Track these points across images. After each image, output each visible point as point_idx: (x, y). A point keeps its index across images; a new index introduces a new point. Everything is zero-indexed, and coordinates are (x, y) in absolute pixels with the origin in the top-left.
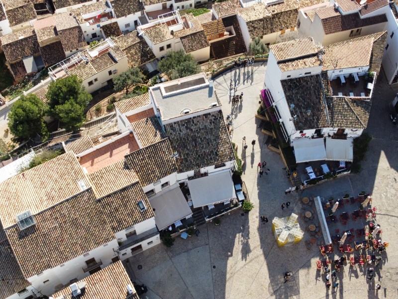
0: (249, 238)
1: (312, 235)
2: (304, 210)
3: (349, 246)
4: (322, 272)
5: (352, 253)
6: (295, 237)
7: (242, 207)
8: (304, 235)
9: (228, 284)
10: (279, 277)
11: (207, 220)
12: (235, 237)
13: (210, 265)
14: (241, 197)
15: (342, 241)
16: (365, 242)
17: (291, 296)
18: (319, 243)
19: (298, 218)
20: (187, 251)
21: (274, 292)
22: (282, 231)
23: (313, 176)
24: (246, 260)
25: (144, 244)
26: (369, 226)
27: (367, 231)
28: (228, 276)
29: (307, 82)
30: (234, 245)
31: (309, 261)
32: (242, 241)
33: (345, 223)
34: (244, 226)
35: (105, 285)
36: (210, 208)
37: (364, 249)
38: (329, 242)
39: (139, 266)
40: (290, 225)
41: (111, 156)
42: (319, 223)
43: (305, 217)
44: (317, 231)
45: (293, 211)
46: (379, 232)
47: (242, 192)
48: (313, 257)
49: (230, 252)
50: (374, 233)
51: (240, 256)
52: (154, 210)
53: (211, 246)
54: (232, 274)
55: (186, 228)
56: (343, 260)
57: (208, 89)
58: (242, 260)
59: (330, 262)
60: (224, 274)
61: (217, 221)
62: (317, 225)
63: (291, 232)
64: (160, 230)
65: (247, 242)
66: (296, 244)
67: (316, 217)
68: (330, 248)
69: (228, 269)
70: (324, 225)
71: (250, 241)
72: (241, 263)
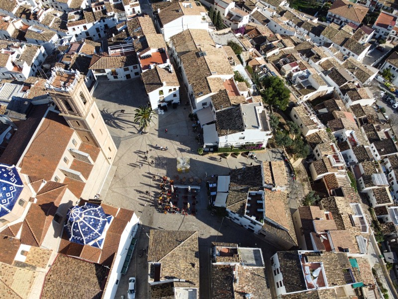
4: (162, 180)
10: (165, 161)
11: (199, 134)
12: (189, 147)
23: (211, 186)
29: (258, 179)
32: (186, 150)
34: (193, 152)
41: (232, 91)
53: (187, 136)
57: (257, 126)
60: (173, 139)
69: (175, 142)
70: (183, 186)
71: (186, 153)
72: (176, 147)
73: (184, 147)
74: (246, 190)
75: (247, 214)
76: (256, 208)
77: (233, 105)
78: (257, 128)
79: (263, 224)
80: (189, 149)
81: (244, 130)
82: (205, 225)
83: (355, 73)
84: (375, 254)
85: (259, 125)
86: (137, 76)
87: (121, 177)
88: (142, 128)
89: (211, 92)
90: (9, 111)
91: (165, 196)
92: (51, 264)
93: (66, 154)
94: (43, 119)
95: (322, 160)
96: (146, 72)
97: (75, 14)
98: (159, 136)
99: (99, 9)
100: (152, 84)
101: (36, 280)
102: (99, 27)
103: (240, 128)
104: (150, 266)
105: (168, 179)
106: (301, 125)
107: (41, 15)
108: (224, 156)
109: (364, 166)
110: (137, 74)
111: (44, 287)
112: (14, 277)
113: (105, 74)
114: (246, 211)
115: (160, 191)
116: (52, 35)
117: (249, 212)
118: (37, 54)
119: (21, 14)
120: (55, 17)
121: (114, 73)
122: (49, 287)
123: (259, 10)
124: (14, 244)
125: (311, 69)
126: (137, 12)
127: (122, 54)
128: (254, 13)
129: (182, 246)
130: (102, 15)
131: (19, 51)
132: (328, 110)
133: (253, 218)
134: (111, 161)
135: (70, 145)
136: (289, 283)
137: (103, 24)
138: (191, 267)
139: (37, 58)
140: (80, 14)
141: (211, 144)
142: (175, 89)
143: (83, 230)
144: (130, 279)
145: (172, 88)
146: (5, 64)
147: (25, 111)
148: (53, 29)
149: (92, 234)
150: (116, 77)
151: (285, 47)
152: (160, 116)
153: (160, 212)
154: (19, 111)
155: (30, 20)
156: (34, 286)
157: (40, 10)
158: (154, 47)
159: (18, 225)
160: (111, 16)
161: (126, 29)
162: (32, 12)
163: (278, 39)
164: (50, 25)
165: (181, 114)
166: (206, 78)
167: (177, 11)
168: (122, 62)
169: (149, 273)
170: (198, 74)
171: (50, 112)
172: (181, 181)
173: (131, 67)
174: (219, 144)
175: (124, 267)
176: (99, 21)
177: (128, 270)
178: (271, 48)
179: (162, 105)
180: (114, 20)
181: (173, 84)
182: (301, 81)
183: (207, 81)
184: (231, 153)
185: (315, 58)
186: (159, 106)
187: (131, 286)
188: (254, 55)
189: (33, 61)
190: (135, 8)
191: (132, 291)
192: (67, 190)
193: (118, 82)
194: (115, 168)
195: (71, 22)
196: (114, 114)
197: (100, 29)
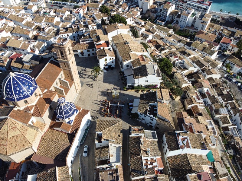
9: (108, 84)
13: (114, 81)
21: (103, 92)
23: (130, 104)
55: (123, 77)
57: (154, 74)
60: (111, 83)
72: (112, 87)
73: (116, 87)
74: (148, 103)
75: (148, 114)
76: (153, 111)
77: (142, 65)
78: (155, 75)
79: (157, 119)
80: (119, 88)
81: (147, 76)
82: (126, 123)
83: (209, 63)
84: (222, 150)
85: (155, 73)
86: (94, 55)
87: (82, 99)
88: (95, 78)
89: (131, 59)
90: (31, 60)
91: (106, 109)
92: (45, 131)
93: (57, 80)
94: (48, 63)
95: (191, 98)
96: (99, 51)
97: (64, 29)
98: (104, 82)
99: (76, 27)
100: (101, 56)
101: (38, 136)
102: (75, 36)
103: (146, 74)
104: (96, 135)
105: (108, 101)
106: (179, 82)
107: (46, 29)
108: (137, 91)
109: (215, 106)
110: (93, 54)
111: (40, 142)
112: (27, 132)
113: (77, 53)
114: (148, 112)
115: (102, 107)
116: (51, 38)
117: (149, 113)
118: (43, 46)
119: (36, 29)
120: (53, 30)
121: (82, 53)
122: (43, 142)
123: (158, 33)
124: (29, 115)
125: (185, 60)
126: (95, 29)
127: (87, 43)
128: (155, 35)
129: (114, 126)
130: (77, 30)
131: (34, 43)
132: (195, 79)
133: (152, 116)
134: (78, 91)
135: (59, 77)
136: (170, 147)
137: (77, 34)
138: (118, 136)
139: (43, 48)
140: (66, 29)
141: (130, 85)
142: (113, 59)
143: (65, 110)
144: (85, 146)
145: (111, 58)
146: (27, 48)
147: (39, 60)
148: (52, 35)
149: (68, 114)
150: (83, 55)
151: (171, 49)
152: (104, 73)
153: (102, 116)
154: (36, 60)
155: (41, 31)
156: (36, 138)
157: (46, 27)
158: (103, 40)
159: (32, 106)
160: (82, 30)
161: (89, 35)
162: (42, 28)
163: (167, 46)
164: (50, 34)
165: (115, 72)
166: (129, 53)
167: (115, 27)
168: (87, 47)
169: (96, 137)
170: (125, 51)
171: (51, 60)
172: (114, 102)
173: (91, 50)
174: (135, 84)
175: (82, 140)
176: (75, 33)
177: (84, 142)
178: (164, 49)
179: (106, 68)
180: (83, 32)
181: (112, 56)
182: (180, 65)
183: (129, 55)
184: (141, 90)
185: (187, 55)
186: (104, 68)
187: (85, 149)
188: (155, 50)
189: (41, 49)
190: (94, 27)
191: (85, 152)
192: (57, 95)
193: (84, 57)
194: (80, 95)
195: (61, 32)
196: (80, 72)
197: (75, 37)
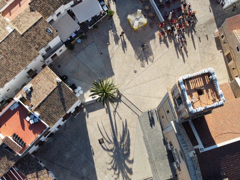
0: (117, 31)
1: (152, 19)
2: (144, 5)
3: (174, 19)
4: (162, 39)
5: (177, 23)
6: (143, 23)
7: (107, 14)
8: (147, 21)
9: (112, 61)
10: (139, 48)
11: (90, 28)
12: (108, 33)
13: (99, 53)
14: (106, 9)
15: (170, 18)
16: (183, 14)
17: (148, 57)
18: (157, 22)
19: (142, 11)
20: (83, 49)
21: (139, 57)
22: (134, 22)
24: (118, 45)
25: (58, 52)
26: (183, 4)
27: (182, 8)
28: (111, 56)
30: (109, 38)
31: (154, 34)
32: (113, 34)
33: (169, 7)
34: (112, 26)
35: (43, 82)
36: (89, 21)
37: (183, 19)
38: (162, 20)
39: (58, 66)
40: (138, 17)
41: (20, 6)
42: (154, 11)
43: (145, 10)
44: (154, 16)
45: (137, 8)
46: (190, 6)
47: (105, 6)
48: (155, 32)
49: (108, 42)
50: (187, 7)
51: (114, 43)
52: (57, 31)
53: (96, 43)
54: (112, 54)
55: (79, 36)
56: (173, 28)
58: (116, 45)
59: (165, 32)
60: (108, 56)
61: (95, 27)
62: (153, 12)
63: (139, 21)
64: (64, 42)
65: (116, 34)
66: (144, 27)
67: (151, 8)
68: (164, 23)
69: (110, 52)
70: (157, 11)
71: (117, 33)
98: (112, 74)
